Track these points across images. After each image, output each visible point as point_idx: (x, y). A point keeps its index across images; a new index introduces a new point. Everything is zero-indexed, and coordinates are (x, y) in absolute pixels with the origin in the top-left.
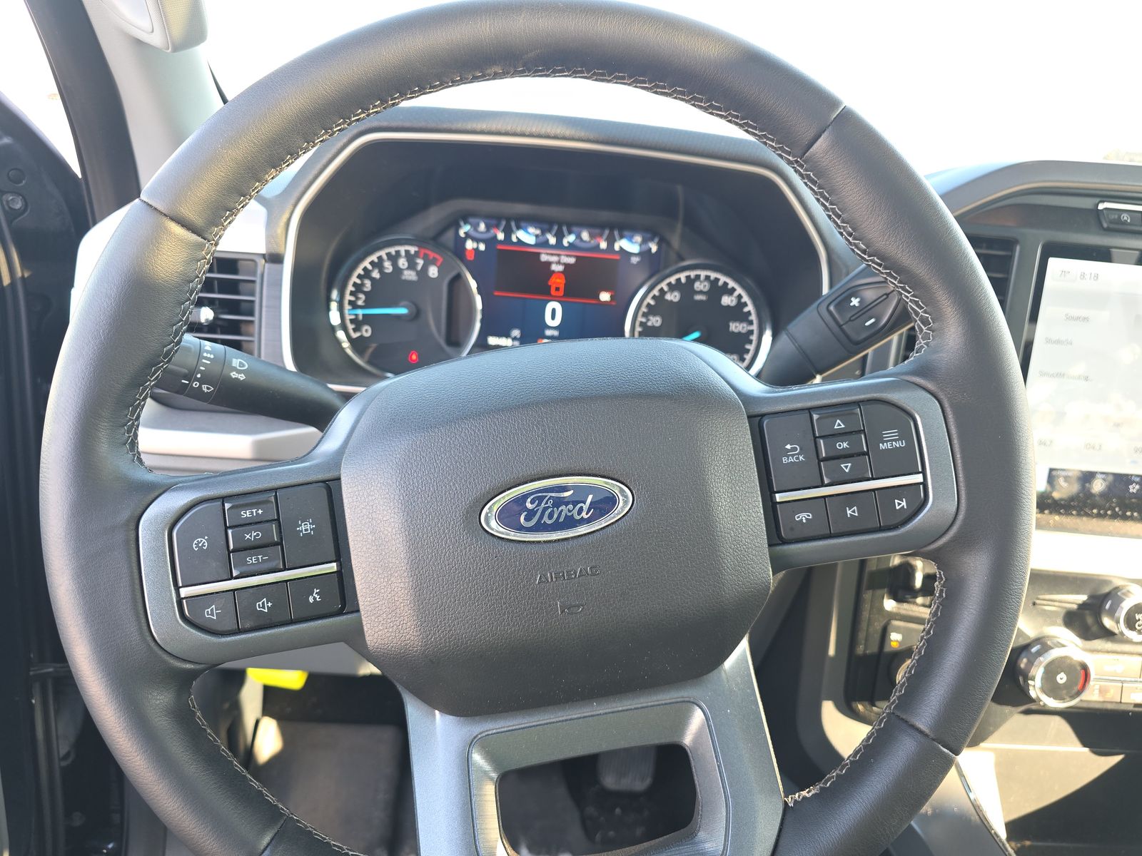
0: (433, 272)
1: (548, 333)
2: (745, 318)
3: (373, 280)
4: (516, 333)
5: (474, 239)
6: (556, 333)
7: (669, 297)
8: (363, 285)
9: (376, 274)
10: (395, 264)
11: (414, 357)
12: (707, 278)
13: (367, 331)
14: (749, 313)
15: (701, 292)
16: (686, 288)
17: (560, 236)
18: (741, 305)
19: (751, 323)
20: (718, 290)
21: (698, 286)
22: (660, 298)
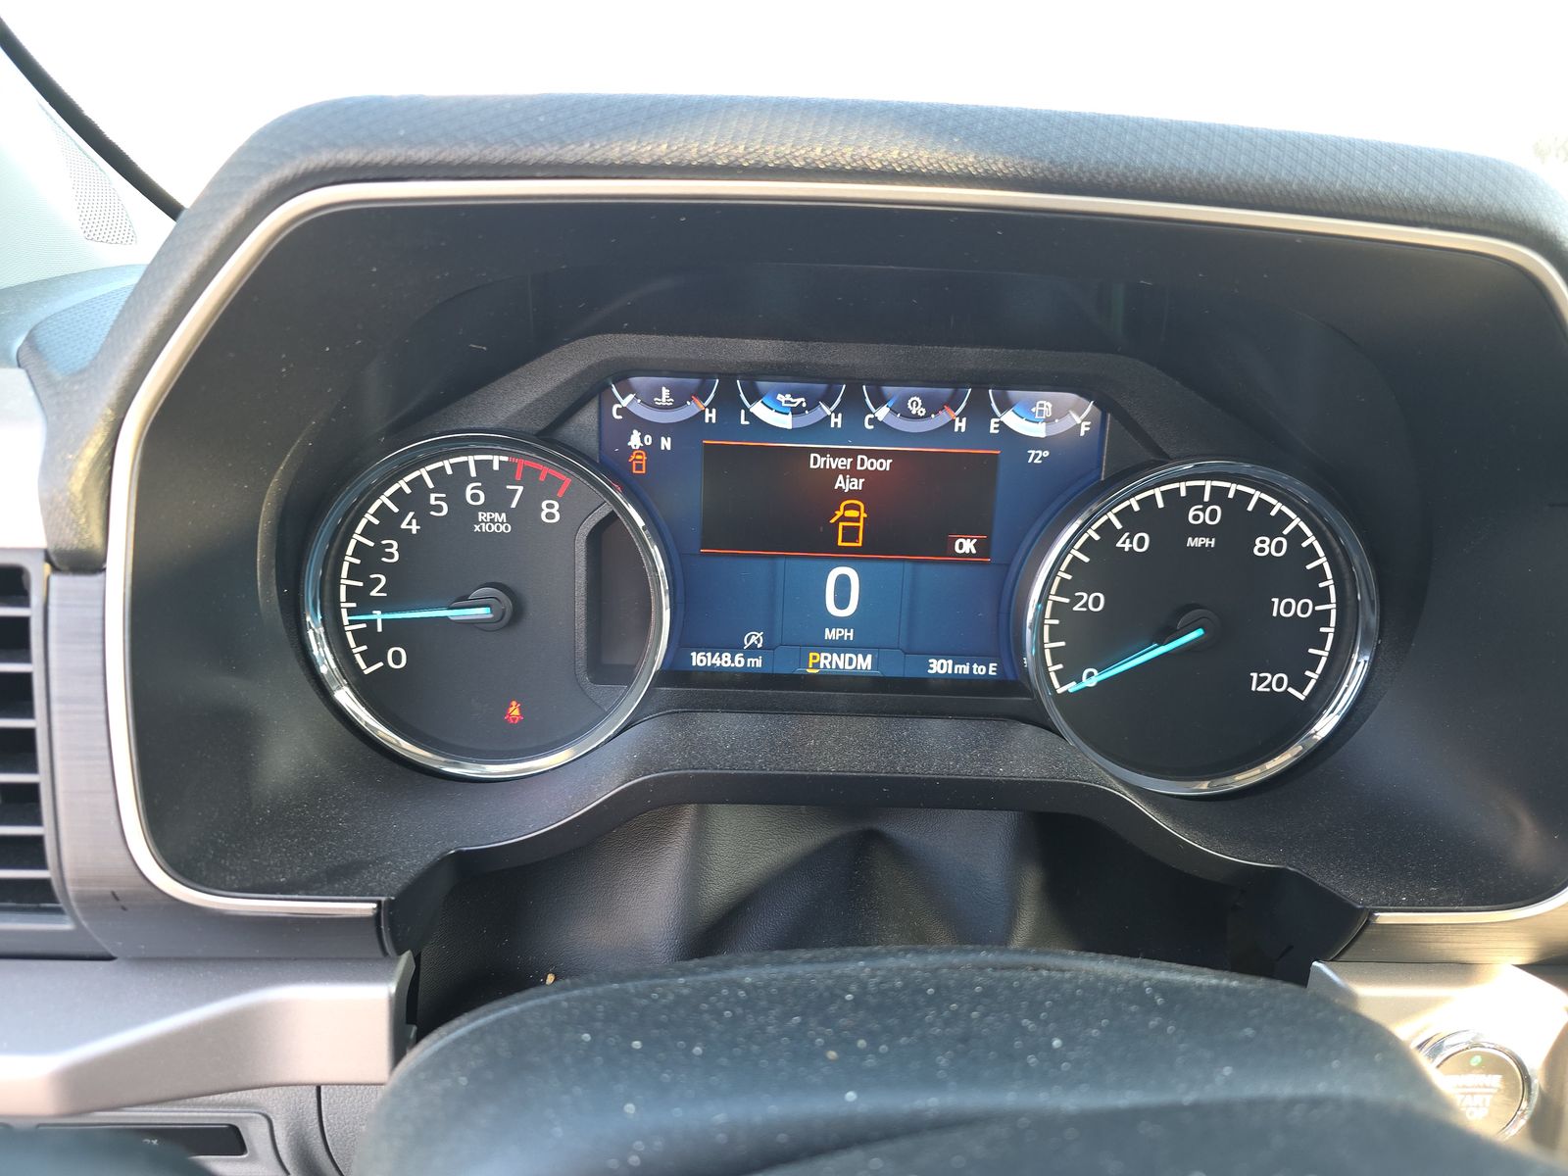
0: (550, 511)
1: (831, 634)
2: (1309, 586)
3: (404, 537)
4: (755, 638)
5: (646, 427)
6: (849, 634)
7: (1124, 544)
8: (380, 550)
9: (410, 524)
10: (455, 498)
11: (515, 711)
12: (1219, 495)
13: (397, 658)
14: (1319, 572)
15: (1203, 530)
16: (1166, 522)
17: (853, 407)
18: (1300, 554)
19: (1322, 597)
20: (1242, 523)
21: (1196, 515)
22: (1103, 548)
